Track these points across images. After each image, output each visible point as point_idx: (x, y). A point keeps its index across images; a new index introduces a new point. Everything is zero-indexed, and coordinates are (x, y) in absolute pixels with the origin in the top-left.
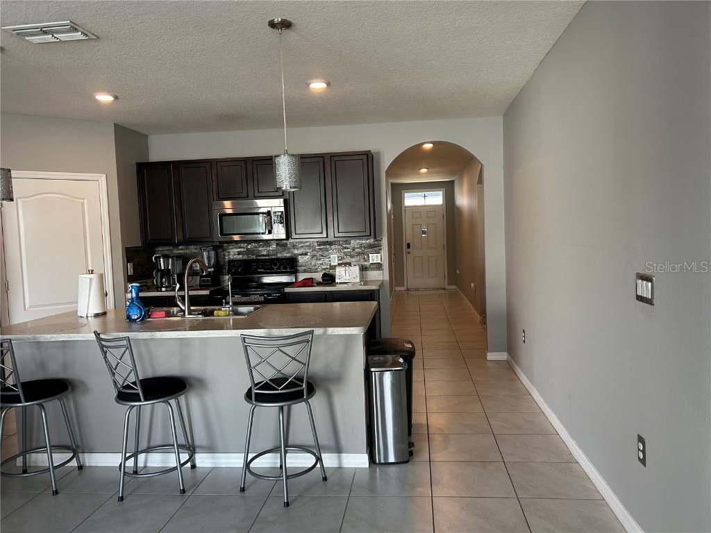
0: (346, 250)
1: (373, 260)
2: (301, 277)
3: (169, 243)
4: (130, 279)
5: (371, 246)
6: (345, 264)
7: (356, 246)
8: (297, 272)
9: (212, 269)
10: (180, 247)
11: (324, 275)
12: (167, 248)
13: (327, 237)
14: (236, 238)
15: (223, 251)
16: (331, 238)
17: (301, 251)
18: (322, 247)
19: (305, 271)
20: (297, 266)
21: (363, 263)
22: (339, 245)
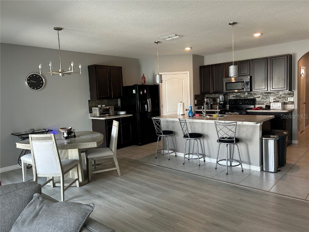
0: (277, 96)
1: (290, 100)
2: (257, 106)
3: (209, 93)
4: (195, 105)
5: (289, 94)
6: (276, 102)
7: (282, 94)
8: (255, 104)
9: (223, 103)
10: (213, 95)
11: (266, 106)
12: (209, 95)
13: (267, 90)
14: (236, 91)
15: (228, 96)
16: (269, 91)
17: (258, 96)
18: (266, 94)
19: (259, 104)
20: (255, 102)
21: (285, 101)
22: (274, 94)
